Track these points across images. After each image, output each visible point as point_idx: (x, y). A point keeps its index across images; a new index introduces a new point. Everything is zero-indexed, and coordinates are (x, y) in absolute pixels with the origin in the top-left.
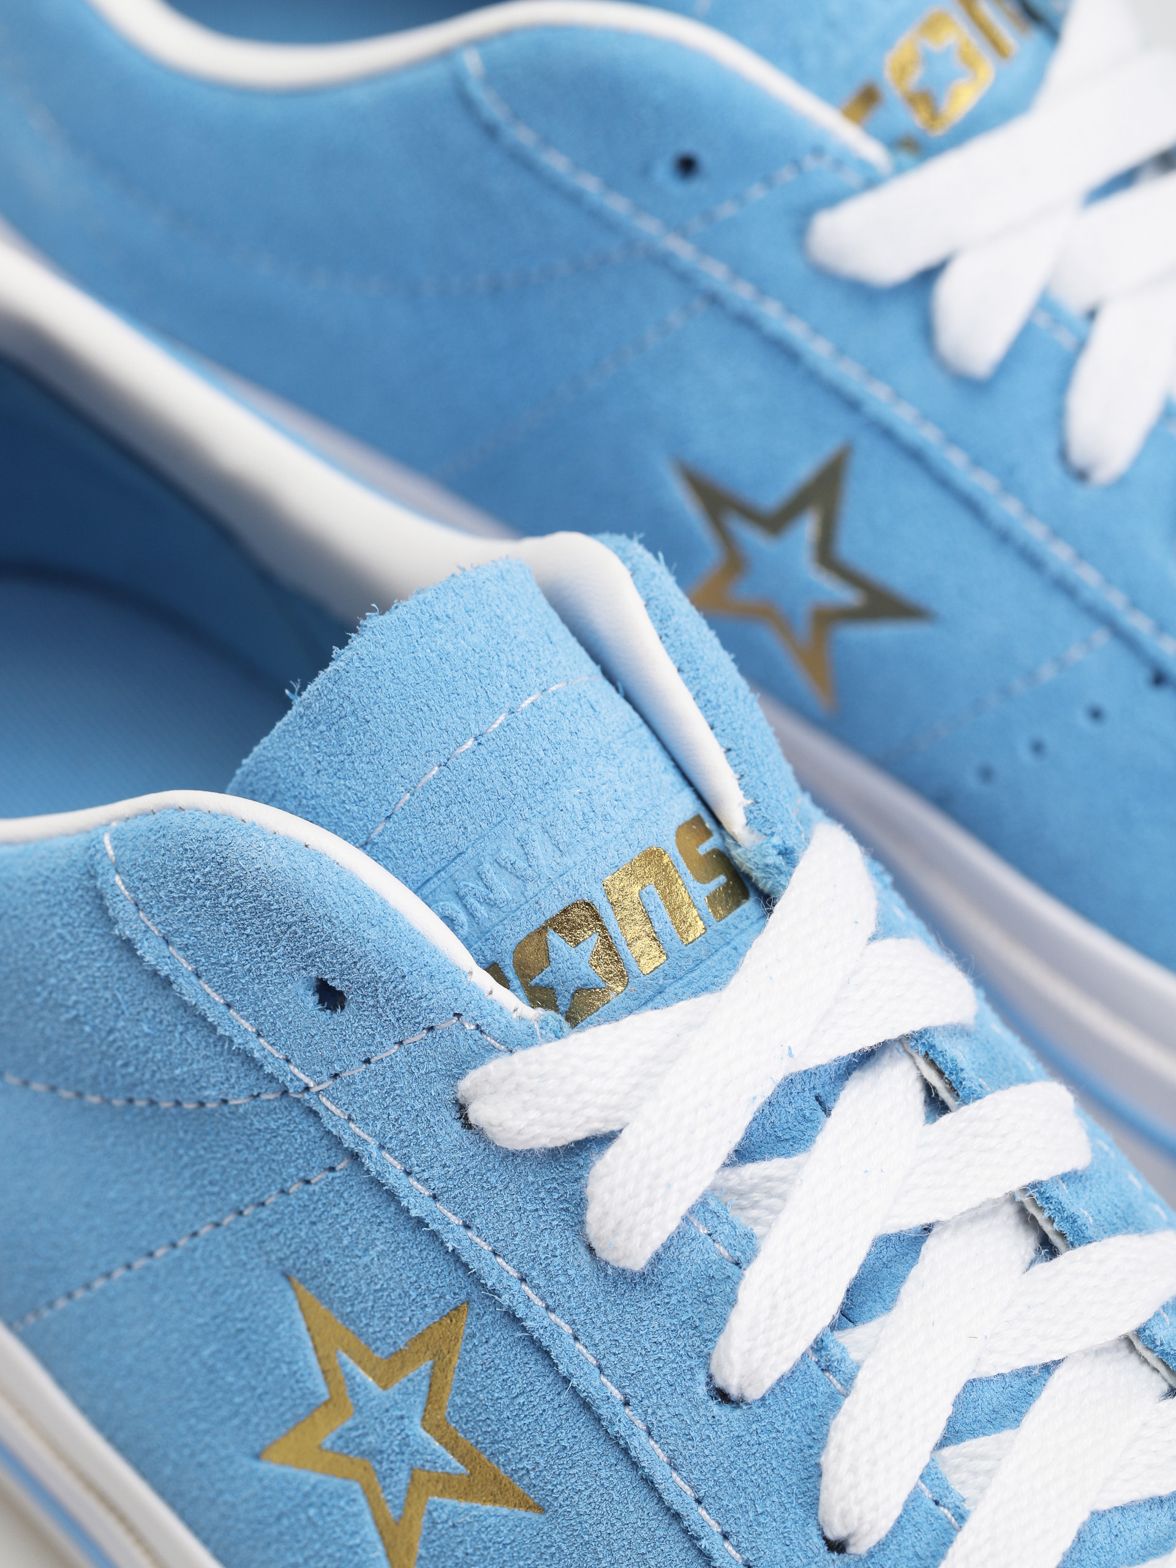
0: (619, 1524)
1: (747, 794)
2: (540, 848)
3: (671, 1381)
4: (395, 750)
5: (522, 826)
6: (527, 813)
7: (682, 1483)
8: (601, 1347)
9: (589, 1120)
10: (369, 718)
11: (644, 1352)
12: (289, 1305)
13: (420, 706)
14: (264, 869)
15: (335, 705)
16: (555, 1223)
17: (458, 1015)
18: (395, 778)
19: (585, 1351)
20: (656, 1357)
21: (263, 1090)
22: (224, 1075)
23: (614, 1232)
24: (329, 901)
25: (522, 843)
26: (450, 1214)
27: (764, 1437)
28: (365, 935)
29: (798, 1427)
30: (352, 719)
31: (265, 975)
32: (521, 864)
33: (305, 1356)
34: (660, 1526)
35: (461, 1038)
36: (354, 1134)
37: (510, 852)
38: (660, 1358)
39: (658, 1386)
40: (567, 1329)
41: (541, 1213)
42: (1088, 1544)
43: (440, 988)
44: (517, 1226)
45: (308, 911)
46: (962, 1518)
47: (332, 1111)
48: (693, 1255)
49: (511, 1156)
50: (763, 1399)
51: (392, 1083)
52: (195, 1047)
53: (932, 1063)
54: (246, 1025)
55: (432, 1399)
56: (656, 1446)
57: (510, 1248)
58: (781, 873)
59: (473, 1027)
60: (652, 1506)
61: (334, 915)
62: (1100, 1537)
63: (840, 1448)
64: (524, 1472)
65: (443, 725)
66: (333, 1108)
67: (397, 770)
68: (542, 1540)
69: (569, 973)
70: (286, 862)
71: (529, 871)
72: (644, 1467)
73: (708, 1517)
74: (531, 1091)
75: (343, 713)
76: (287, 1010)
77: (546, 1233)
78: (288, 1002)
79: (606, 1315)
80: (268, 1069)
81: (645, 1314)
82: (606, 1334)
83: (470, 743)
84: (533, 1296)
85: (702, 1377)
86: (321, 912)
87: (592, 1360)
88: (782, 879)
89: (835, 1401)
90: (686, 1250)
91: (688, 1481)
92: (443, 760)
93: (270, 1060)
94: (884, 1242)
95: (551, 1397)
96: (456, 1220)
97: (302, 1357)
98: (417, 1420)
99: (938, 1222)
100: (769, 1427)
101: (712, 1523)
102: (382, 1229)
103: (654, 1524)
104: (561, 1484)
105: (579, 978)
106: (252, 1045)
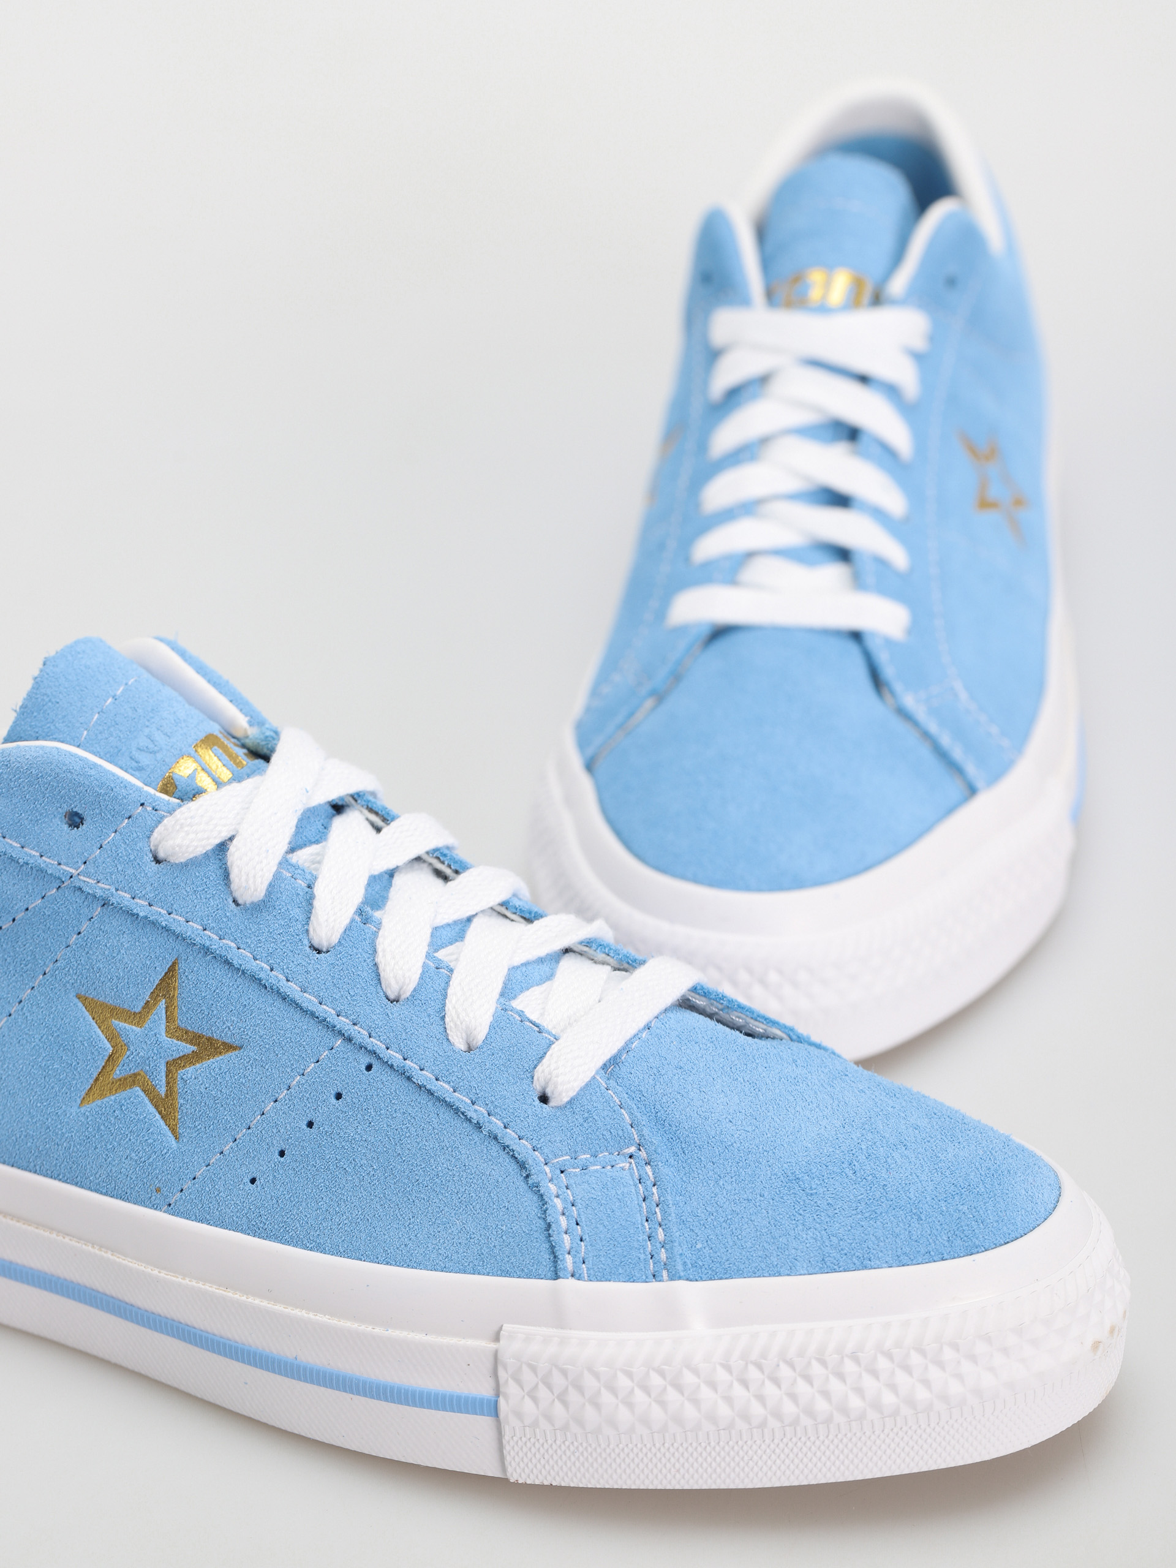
0: (282, 1032)
1: (246, 715)
2: (159, 737)
3: (292, 949)
4: (75, 712)
5: (147, 731)
6: (147, 723)
7: (310, 996)
8: (252, 946)
9: (220, 832)
10: (58, 700)
11: (274, 940)
12: (81, 1010)
13: (83, 689)
14: (31, 758)
15: (39, 700)
16: (214, 892)
17: (142, 805)
18: (78, 725)
19: (244, 952)
20: (281, 940)
21: (48, 890)
22: (25, 891)
23: (247, 881)
24: (67, 762)
25: (149, 737)
26: (160, 910)
27: (344, 960)
28: (89, 774)
29: (360, 950)
30: (50, 704)
31: (40, 819)
32: (151, 746)
33: (95, 1032)
34: (306, 1023)
35: (146, 816)
36: (103, 888)
37: (143, 742)
38: (283, 941)
39: (286, 954)
40: (233, 945)
41: (206, 890)
42: (514, 981)
43: (131, 792)
44: (195, 901)
45: (57, 770)
46: (451, 971)
47: (88, 883)
48: (287, 887)
49: (185, 865)
50: (339, 942)
51: (116, 852)
52: (7, 882)
53: (371, 810)
54: (34, 853)
55: (169, 1019)
56: (292, 984)
57: (194, 915)
58: (274, 739)
59: (151, 809)
60: (297, 1015)
61: (71, 768)
62: (519, 977)
63: (384, 951)
64: (227, 1029)
65: (96, 694)
66: (88, 880)
67: (78, 721)
68: (245, 1060)
69: (188, 788)
70: (41, 752)
71: (156, 748)
72: (289, 995)
73: (327, 1008)
74: (188, 825)
75: (45, 703)
76: (54, 835)
77: (211, 900)
78: (53, 830)
79: (250, 929)
80: (49, 872)
81: (270, 922)
82: (252, 939)
83: (110, 700)
84: (212, 935)
85: (306, 942)
86: (64, 768)
87: (249, 954)
88: (275, 742)
89: (375, 934)
90: (283, 885)
91: (313, 994)
92: (100, 710)
93: (50, 866)
94: (373, 880)
95: (232, 983)
96: (164, 912)
97: (94, 1033)
98: (163, 1033)
99: (397, 867)
100: (346, 955)
101: (330, 1010)
102: (125, 936)
103: (301, 1024)
104: (248, 1026)
105: (193, 790)
106: (39, 861)
